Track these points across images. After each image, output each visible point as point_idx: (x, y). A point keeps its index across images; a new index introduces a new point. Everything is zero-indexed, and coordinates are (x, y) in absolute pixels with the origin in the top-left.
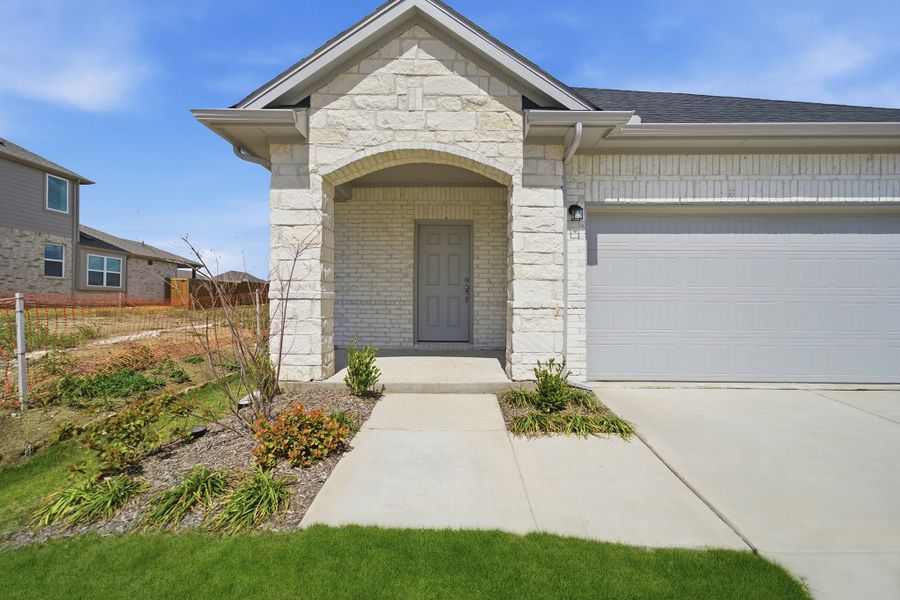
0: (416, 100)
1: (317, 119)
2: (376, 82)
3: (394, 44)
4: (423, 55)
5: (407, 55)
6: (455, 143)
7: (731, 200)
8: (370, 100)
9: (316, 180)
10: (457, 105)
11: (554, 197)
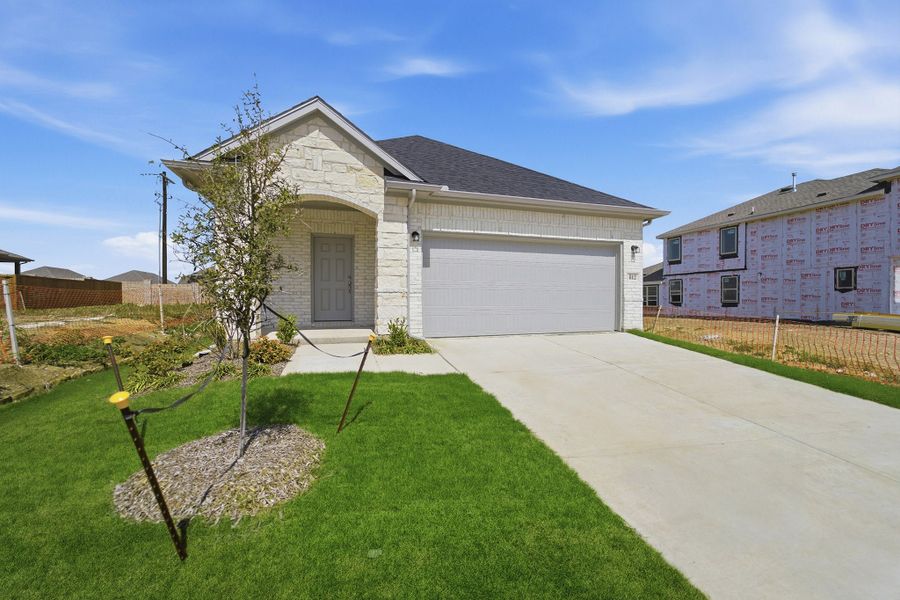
0: (318, 164)
2: (291, 150)
4: (322, 136)
5: (311, 135)
6: (343, 192)
8: (287, 161)
10: (343, 169)
11: (402, 228)
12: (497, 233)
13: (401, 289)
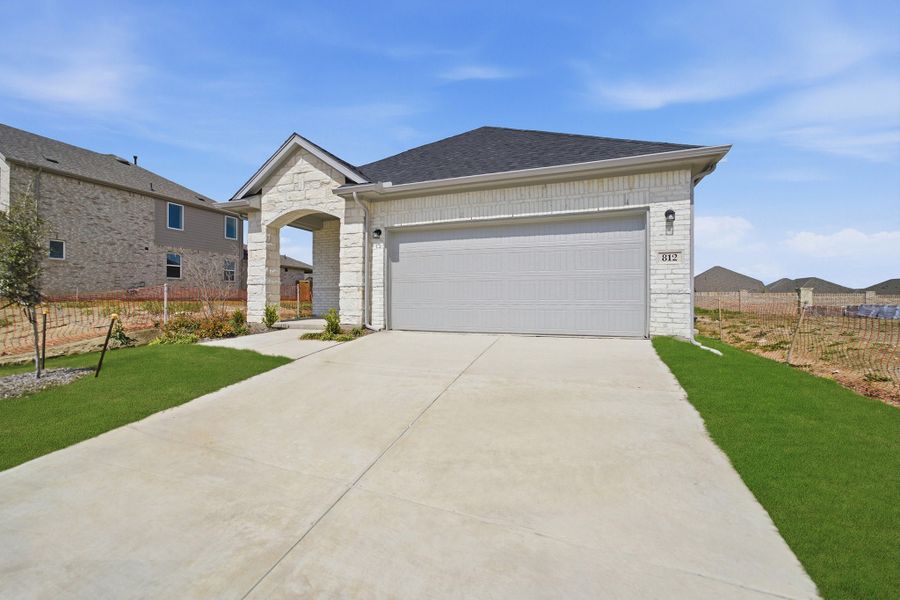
0: (301, 186)
1: (265, 199)
2: (286, 178)
3: (293, 159)
4: (305, 162)
5: (298, 163)
6: (317, 204)
7: (462, 219)
8: (284, 187)
9: (264, 228)
10: (318, 185)
11: (359, 227)
12: (458, 220)
13: (356, 283)
